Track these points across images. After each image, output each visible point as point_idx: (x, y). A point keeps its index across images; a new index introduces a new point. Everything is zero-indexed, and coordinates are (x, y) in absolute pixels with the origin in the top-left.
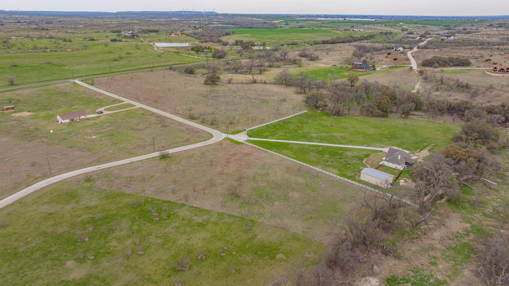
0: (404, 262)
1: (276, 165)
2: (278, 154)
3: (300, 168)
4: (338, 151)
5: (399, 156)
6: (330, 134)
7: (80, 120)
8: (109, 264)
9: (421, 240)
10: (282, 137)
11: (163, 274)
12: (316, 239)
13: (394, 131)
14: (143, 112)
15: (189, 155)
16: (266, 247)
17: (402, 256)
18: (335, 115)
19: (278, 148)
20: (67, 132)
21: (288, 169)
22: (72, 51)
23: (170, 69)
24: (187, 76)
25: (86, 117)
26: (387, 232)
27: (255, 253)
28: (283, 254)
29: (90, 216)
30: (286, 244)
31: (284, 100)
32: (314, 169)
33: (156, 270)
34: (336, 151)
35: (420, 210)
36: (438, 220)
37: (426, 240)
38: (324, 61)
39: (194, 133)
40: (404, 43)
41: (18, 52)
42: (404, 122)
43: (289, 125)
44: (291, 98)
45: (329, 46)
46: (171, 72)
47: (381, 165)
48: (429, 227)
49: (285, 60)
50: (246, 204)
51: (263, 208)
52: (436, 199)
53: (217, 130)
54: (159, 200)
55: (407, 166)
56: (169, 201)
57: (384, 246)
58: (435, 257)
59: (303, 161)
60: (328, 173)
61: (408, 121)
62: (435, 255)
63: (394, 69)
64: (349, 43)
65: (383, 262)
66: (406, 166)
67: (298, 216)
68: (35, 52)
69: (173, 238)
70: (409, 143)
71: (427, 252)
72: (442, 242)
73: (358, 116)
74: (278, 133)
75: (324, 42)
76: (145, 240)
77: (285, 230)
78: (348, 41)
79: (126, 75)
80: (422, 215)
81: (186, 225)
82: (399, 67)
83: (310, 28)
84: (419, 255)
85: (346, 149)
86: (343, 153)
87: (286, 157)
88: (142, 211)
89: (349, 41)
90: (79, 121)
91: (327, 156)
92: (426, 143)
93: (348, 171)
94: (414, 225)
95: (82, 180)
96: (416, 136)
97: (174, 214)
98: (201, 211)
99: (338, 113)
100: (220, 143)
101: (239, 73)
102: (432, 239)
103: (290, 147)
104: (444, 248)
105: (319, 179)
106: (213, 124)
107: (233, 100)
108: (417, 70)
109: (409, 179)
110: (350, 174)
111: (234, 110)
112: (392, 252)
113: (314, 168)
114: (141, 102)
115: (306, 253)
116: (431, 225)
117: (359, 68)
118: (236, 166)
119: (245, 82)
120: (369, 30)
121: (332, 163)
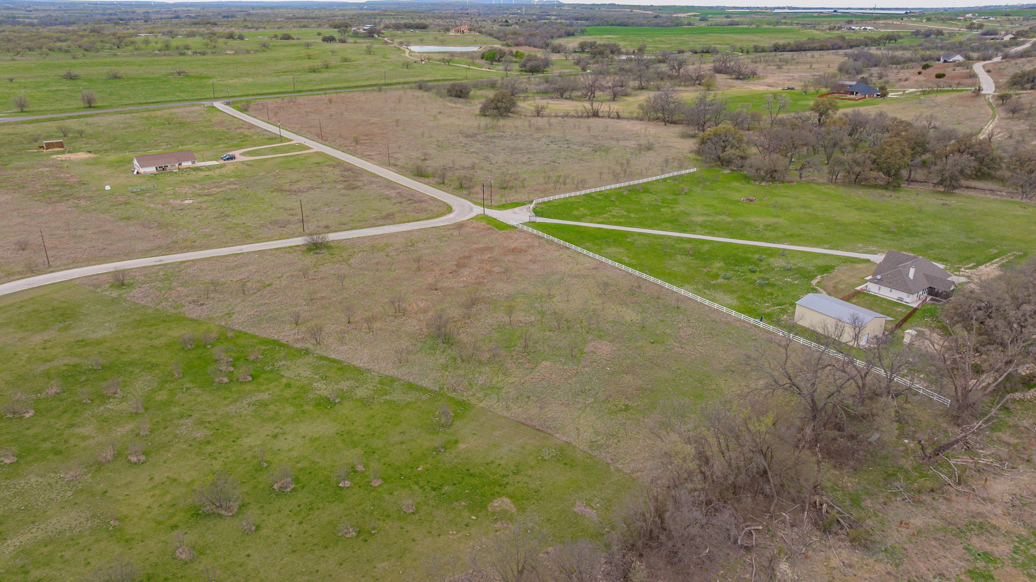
0: (881, 561)
1: (577, 276)
2: (591, 254)
3: (636, 288)
4: (749, 255)
5: (912, 272)
6: (740, 219)
7: (179, 169)
8: (40, 480)
9: (945, 498)
10: (615, 220)
11: (161, 519)
12: (620, 466)
13: (911, 219)
14: (320, 160)
15: (374, 246)
16: (471, 475)
17: (878, 539)
18: (763, 179)
19: (597, 242)
20: (139, 190)
21: (605, 289)
22: (236, 53)
23: (420, 88)
24: (451, 101)
25: (195, 165)
26: (839, 466)
27: (434, 489)
28: (511, 497)
29: (76, 360)
30: (530, 472)
31: (649, 148)
32: (673, 292)
33: (149, 507)
34: (743, 255)
35: (955, 413)
36: (1008, 444)
37: (963, 499)
38: (770, 80)
39: (411, 204)
40: (968, 48)
41: (134, 54)
42: (942, 202)
43: (643, 196)
44: (668, 144)
45: (787, 55)
46: (420, 93)
47: (859, 292)
48: (976, 463)
49: (678, 77)
50: (463, 361)
51: (505, 374)
52: (1008, 385)
53: (467, 199)
54: (256, 337)
55: (932, 299)
56: (277, 341)
57: (821, 505)
58: (987, 556)
59: (651, 272)
60: (707, 302)
61: (952, 201)
62: (988, 548)
63: (932, 96)
64: (835, 51)
65: (810, 553)
66: (929, 298)
67: (591, 400)
68: (165, 55)
69: (239, 429)
70: (948, 246)
71: (961, 538)
72: (1017, 511)
73: (824, 184)
74: (611, 211)
75: (777, 49)
76: (166, 428)
77: (542, 435)
78: (833, 46)
79: (324, 96)
80: (959, 426)
81: (288, 399)
82: (948, 91)
83: (754, 26)
84: (933, 543)
85: (772, 253)
86: (761, 261)
87: (610, 262)
88: (199, 358)
89: (835, 47)
90: (176, 173)
91: (718, 265)
92: (998, 249)
93: (765, 302)
94: (929, 451)
95: (108, 283)
96: (972, 232)
97: (271, 372)
98: (342, 367)
99: (772, 176)
100: (460, 226)
101: (566, 98)
102: (984, 499)
103: (629, 240)
104: (1024, 532)
105: (681, 316)
106: (463, 187)
107: (531, 145)
108: (993, 96)
109: (932, 330)
110: (767, 307)
111: (524, 163)
112: (845, 525)
113: (675, 288)
114: (326, 142)
115: (578, 503)
116: (985, 456)
117: (846, 93)
118: (478, 273)
119: (572, 113)
120: (886, 28)
121: (726, 282)
